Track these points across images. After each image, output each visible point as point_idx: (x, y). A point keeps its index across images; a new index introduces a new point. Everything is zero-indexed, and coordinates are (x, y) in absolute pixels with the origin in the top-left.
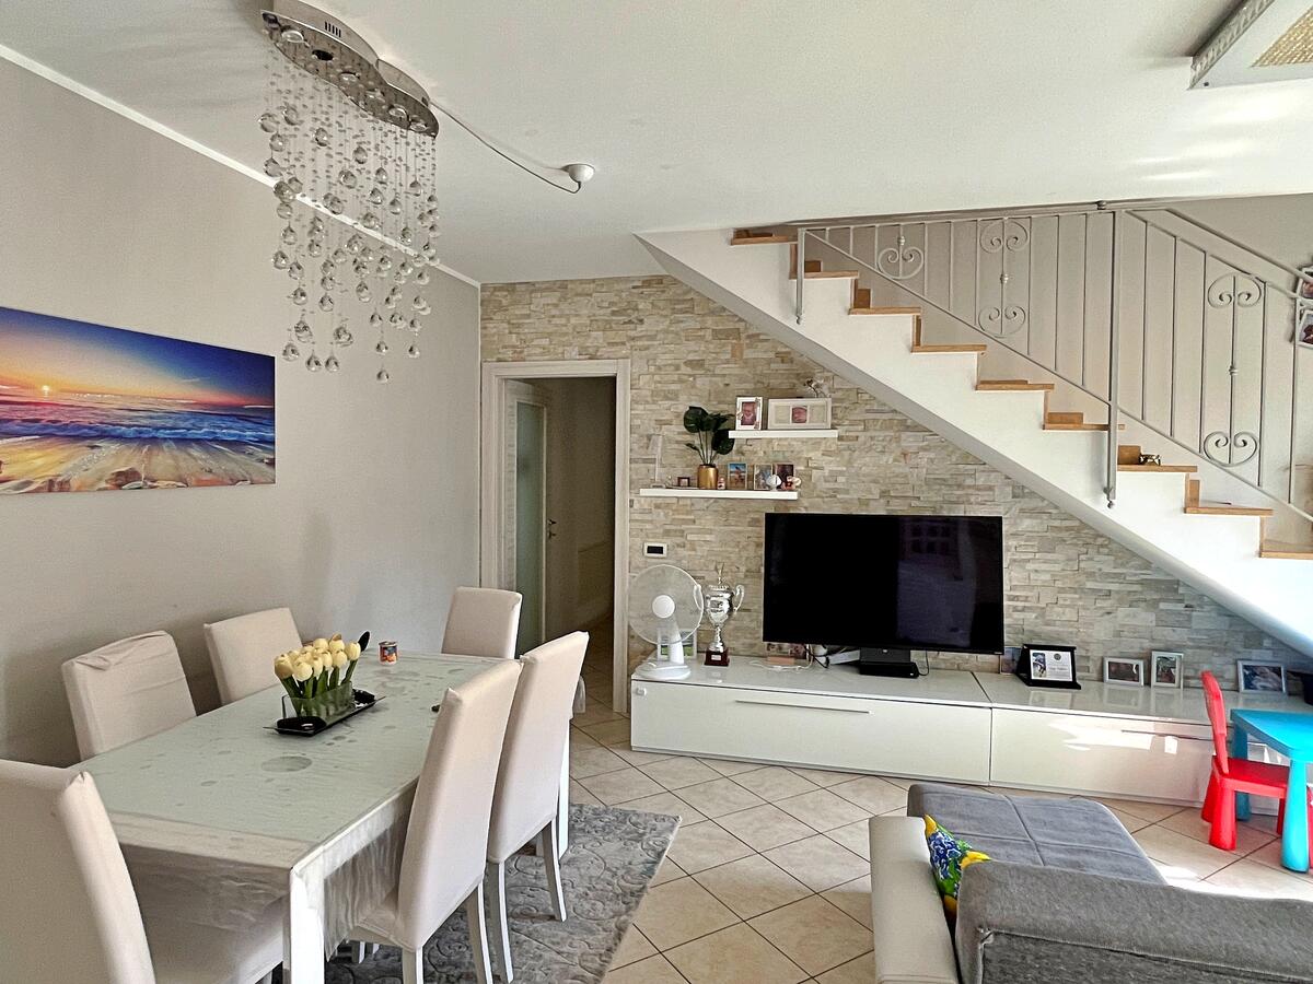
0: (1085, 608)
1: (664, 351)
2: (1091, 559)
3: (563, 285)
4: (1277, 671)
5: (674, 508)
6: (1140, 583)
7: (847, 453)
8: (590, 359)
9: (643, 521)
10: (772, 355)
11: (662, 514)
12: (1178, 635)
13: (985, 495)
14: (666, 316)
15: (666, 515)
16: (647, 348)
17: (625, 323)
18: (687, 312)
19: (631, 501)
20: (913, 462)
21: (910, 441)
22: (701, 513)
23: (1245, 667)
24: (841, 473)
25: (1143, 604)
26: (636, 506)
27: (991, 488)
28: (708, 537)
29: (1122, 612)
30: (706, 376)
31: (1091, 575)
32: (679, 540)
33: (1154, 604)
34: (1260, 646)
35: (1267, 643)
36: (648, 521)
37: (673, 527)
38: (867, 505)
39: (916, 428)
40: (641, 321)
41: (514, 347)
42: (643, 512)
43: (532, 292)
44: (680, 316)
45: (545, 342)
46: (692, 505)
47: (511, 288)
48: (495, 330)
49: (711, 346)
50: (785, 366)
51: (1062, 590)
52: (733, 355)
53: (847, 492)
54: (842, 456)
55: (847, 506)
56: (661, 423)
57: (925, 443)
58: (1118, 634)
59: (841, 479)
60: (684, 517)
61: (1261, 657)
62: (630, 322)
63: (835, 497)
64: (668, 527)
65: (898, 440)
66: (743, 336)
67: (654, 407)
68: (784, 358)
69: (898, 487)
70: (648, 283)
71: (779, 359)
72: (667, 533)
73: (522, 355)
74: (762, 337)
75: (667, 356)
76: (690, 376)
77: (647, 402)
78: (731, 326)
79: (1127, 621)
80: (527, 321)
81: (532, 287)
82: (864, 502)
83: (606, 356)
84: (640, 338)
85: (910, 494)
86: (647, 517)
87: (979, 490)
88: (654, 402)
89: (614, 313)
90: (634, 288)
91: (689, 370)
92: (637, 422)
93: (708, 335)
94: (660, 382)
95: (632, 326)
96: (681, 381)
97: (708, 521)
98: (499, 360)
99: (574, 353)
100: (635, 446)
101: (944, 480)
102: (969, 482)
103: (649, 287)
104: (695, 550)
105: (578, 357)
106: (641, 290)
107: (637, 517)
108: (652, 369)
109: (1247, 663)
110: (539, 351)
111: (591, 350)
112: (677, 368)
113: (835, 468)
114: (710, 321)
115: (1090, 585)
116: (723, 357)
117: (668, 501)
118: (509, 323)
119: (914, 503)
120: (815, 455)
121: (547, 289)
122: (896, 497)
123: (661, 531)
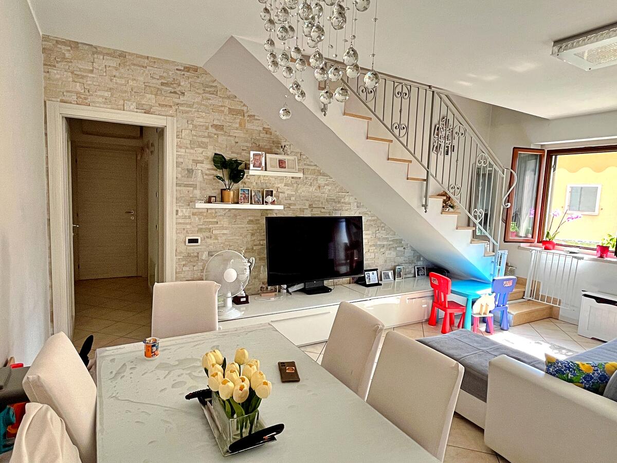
0: (377, 253)
1: (198, 116)
2: (379, 232)
3: (122, 55)
4: (424, 268)
5: (205, 214)
6: (392, 241)
7: (295, 185)
8: (145, 113)
9: (184, 223)
10: (261, 129)
11: (197, 219)
12: (401, 260)
13: (347, 207)
14: (199, 94)
15: (199, 219)
16: (187, 112)
17: (171, 92)
18: (213, 94)
19: (177, 211)
20: (322, 191)
21: (321, 181)
22: (221, 217)
23: (417, 268)
24: (293, 195)
25: (393, 249)
26: (180, 214)
27: (350, 204)
28: (225, 232)
29: (388, 252)
30: (225, 135)
31: (379, 239)
32: (207, 234)
33: (396, 248)
34: (420, 260)
35: (422, 259)
36: (187, 224)
37: (204, 227)
38: (304, 211)
39: (324, 175)
40: (183, 93)
41: (77, 93)
42: (185, 217)
43: (94, 53)
44: (208, 95)
45: (107, 94)
46: (216, 213)
47: (74, 45)
48: (58, 76)
49: (227, 118)
50: (268, 136)
51: (371, 246)
52: (240, 125)
53: (295, 205)
54: (293, 187)
55: (295, 212)
56: (196, 162)
57: (327, 182)
58: (386, 261)
59: (293, 198)
60: (211, 220)
61: (420, 264)
62: (175, 93)
63: (290, 207)
64: (200, 227)
65: (317, 180)
66: (246, 115)
67: (192, 151)
68: (267, 131)
69: (316, 202)
70: (187, 69)
71: (265, 132)
72: (200, 230)
73: (87, 101)
74: (256, 117)
75: (201, 120)
76: (215, 134)
77: (187, 148)
78: (239, 108)
79: (389, 256)
80: (90, 75)
81: (95, 50)
82: (302, 210)
83: (157, 113)
84: (182, 105)
85: (321, 206)
86: (188, 221)
87: (346, 204)
88: (192, 148)
89: (162, 84)
90: (177, 70)
91: (214, 131)
92: (181, 160)
93: (226, 110)
94: (195, 136)
95: (178, 96)
96: (209, 137)
97: (225, 222)
98: (62, 101)
99: (132, 107)
100: (179, 176)
101: (334, 200)
102: (342, 200)
103: (188, 71)
104: (217, 239)
105: (135, 110)
106: (183, 73)
107: (180, 221)
108: (191, 127)
109: (418, 267)
110: (100, 100)
111: (145, 107)
112: (207, 128)
113: (290, 193)
114: (227, 102)
115: (379, 243)
116: (234, 125)
117: (201, 211)
118: (72, 73)
119: (323, 210)
120: (281, 186)
121: (107, 54)
122: (316, 207)
123: (197, 229)
